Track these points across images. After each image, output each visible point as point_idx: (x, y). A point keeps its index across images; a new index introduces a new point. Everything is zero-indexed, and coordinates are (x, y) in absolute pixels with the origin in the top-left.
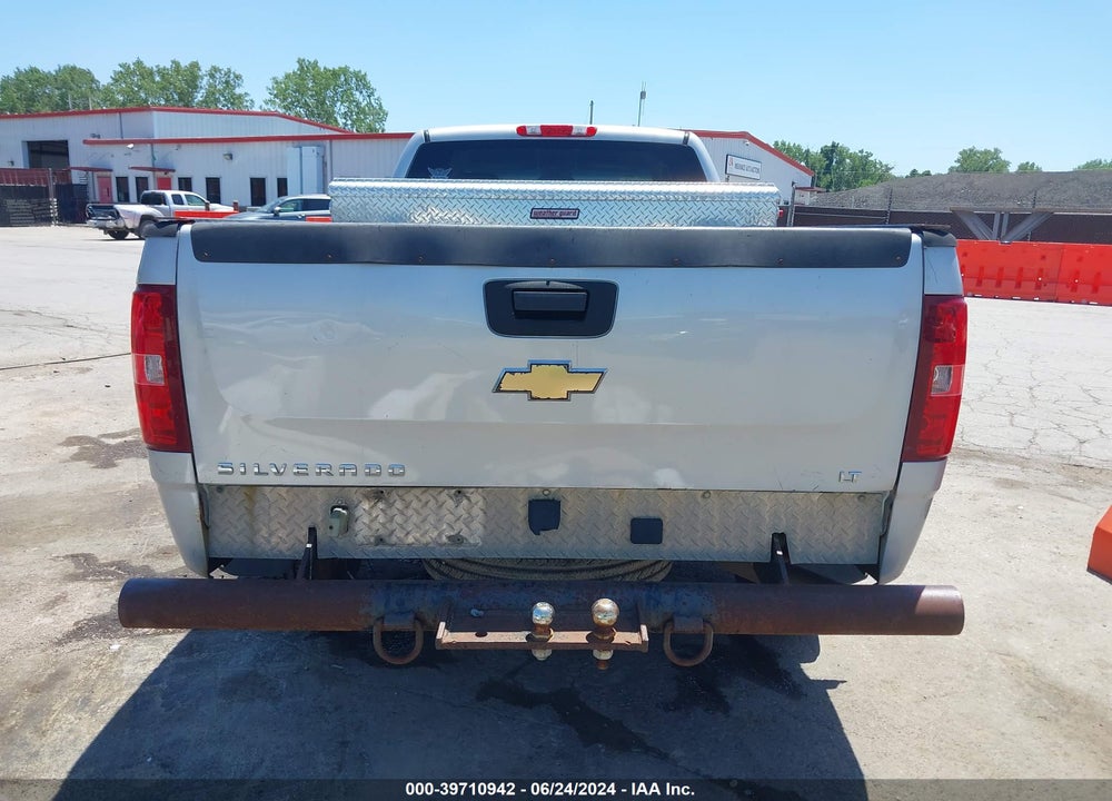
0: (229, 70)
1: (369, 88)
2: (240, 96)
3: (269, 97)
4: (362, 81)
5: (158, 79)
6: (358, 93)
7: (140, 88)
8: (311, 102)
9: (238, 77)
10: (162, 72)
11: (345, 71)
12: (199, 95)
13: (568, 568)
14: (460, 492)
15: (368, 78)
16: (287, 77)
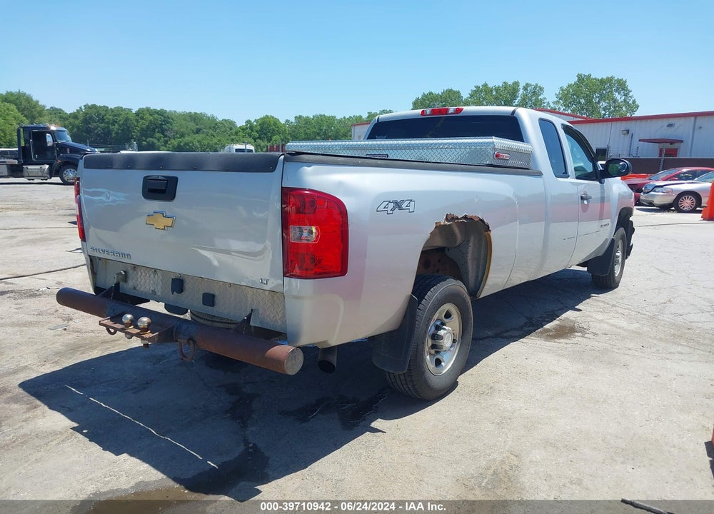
0: (537, 85)
1: (627, 90)
2: (541, 100)
3: (556, 99)
4: (622, 85)
5: (494, 93)
6: (617, 94)
7: (484, 99)
8: (583, 101)
9: (541, 89)
10: (497, 90)
11: (610, 80)
12: (517, 101)
13: (213, 319)
14: (155, 270)
15: (627, 84)
16: (570, 86)
